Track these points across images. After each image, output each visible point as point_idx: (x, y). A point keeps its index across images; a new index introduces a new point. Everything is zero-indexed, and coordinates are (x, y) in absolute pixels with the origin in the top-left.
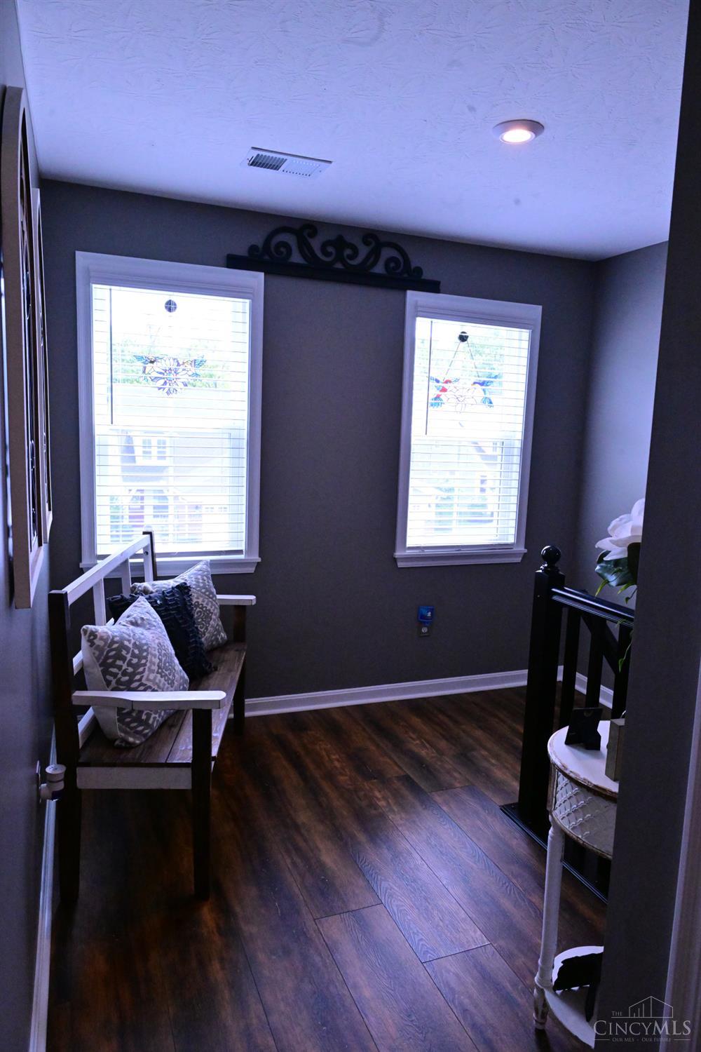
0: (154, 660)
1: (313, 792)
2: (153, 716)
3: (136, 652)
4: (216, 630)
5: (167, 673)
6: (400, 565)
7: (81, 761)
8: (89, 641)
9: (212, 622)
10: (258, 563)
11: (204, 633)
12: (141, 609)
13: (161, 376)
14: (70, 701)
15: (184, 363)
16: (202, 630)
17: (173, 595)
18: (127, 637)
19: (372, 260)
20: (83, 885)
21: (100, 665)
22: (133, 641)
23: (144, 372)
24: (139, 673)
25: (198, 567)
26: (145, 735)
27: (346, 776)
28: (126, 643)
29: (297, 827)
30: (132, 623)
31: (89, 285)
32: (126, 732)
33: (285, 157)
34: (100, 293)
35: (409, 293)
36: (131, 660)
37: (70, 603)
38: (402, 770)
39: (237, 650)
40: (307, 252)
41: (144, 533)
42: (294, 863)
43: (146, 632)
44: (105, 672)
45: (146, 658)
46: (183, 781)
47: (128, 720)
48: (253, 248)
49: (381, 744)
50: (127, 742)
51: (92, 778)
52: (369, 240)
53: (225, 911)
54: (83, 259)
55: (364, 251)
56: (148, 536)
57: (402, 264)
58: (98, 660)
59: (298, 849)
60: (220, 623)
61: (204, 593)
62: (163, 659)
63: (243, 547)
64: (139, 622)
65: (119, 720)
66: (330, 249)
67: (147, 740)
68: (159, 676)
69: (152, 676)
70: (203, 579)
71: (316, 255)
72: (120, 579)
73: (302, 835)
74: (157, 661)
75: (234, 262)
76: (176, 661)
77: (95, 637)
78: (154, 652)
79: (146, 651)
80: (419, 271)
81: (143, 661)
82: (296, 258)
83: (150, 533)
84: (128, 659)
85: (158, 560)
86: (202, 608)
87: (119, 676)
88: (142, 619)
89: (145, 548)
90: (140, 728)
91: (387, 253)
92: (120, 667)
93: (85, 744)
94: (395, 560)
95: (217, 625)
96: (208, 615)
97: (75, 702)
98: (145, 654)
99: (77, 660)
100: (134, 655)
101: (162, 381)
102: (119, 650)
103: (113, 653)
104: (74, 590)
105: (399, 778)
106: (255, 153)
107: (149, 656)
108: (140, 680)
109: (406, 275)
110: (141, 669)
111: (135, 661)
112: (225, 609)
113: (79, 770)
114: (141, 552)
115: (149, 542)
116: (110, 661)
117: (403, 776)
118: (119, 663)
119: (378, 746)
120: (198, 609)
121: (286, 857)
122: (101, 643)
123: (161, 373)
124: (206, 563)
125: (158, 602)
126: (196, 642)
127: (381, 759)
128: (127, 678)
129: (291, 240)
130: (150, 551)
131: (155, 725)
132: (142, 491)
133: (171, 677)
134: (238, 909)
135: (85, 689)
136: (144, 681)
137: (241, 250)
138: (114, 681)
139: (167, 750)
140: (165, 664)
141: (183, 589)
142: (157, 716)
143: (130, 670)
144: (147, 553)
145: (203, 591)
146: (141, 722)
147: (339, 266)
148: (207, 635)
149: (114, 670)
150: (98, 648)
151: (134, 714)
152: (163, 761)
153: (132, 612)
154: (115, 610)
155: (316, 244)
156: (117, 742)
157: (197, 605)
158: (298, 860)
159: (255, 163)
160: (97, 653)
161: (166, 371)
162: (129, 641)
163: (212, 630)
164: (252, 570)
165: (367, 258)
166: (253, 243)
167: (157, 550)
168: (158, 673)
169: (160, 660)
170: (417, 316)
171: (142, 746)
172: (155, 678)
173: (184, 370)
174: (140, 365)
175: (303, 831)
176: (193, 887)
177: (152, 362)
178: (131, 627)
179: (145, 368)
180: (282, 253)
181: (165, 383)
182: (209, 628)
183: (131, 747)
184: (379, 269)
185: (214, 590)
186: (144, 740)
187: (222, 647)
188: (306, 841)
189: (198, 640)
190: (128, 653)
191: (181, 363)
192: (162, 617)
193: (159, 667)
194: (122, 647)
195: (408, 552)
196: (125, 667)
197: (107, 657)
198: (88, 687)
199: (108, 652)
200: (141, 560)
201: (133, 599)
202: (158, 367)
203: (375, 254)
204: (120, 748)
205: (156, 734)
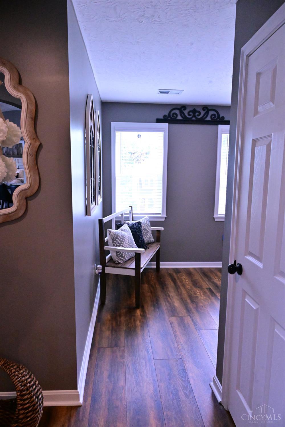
0: (127, 240)
1: (177, 288)
2: (126, 256)
3: (122, 237)
4: (150, 237)
5: (131, 245)
6: (216, 220)
7: (106, 265)
8: (109, 233)
9: (148, 234)
10: (166, 217)
11: (146, 238)
12: (125, 227)
13: (136, 158)
14: (104, 248)
15: (143, 154)
16: (145, 236)
17: (136, 225)
18: (119, 233)
19: (205, 116)
20: (107, 301)
21: (112, 240)
22: (121, 234)
23: (131, 157)
24: (123, 243)
25: (145, 217)
26: (124, 261)
27: (189, 285)
28: (119, 235)
29: (169, 296)
30: (122, 230)
31: (115, 132)
32: (118, 259)
33: (169, 90)
34: (118, 134)
35: (219, 125)
36: (120, 239)
37: (104, 222)
38: (209, 286)
39: (157, 244)
40: (183, 115)
41: (130, 207)
42: (166, 304)
43: (125, 233)
44: (113, 242)
45: (124, 239)
46: (132, 273)
47: (119, 256)
48: (165, 116)
49: (204, 279)
50: (119, 262)
51: (109, 270)
52: (205, 109)
53: (143, 311)
54: (113, 124)
55: (203, 113)
56: (131, 208)
57: (217, 115)
58: (111, 239)
59: (168, 301)
60: (152, 235)
61: (146, 225)
62: (130, 241)
63: (160, 212)
64: (124, 230)
65: (117, 256)
66: (191, 113)
67: (124, 262)
68: (128, 245)
69: (126, 245)
70: (147, 221)
71: (186, 116)
72: (121, 221)
73: (170, 298)
74: (128, 241)
75: (159, 121)
76: (134, 242)
77: (111, 232)
78: (127, 238)
79: (125, 237)
80: (223, 118)
81: (124, 240)
82: (179, 117)
83: (131, 207)
84: (119, 239)
85: (134, 215)
86: (145, 230)
87: (117, 243)
88: (125, 229)
89: (130, 211)
90: (122, 259)
91: (211, 113)
92: (117, 241)
93: (108, 262)
94: (214, 218)
95: (150, 235)
96: (147, 232)
97: (105, 249)
98: (124, 238)
99: (106, 239)
100: (121, 238)
101: (136, 160)
102: (117, 236)
103: (115, 237)
104: (106, 220)
105: (207, 288)
106: (160, 91)
107: (125, 239)
108: (122, 245)
109: (218, 120)
110: (123, 242)
111: (121, 240)
112: (153, 231)
113: (106, 268)
114: (129, 212)
115: (131, 210)
116: (114, 239)
117: (208, 288)
118: (117, 240)
119: (203, 279)
120: (144, 230)
121: (164, 302)
122: (112, 234)
123: (136, 157)
124: (148, 217)
125: (131, 226)
126: (142, 239)
127: (203, 283)
128: (119, 244)
129: (177, 112)
130: (131, 212)
131: (126, 258)
132: (144, 199)
133: (132, 246)
134: (147, 312)
135: (108, 246)
136: (123, 246)
137: (161, 117)
138: (115, 245)
139: (129, 265)
140: (130, 242)
141: (139, 223)
142: (127, 256)
143: (120, 242)
144: (130, 213)
145: (146, 224)
146: (123, 257)
147: (194, 119)
148: (147, 238)
149: (116, 242)
150: (111, 235)
151: (121, 254)
152: (128, 267)
153: (122, 228)
154: (118, 227)
155: (186, 112)
156: (116, 262)
157: (144, 229)
158: (167, 304)
159: (161, 93)
160: (111, 237)
161: (137, 156)
162: (120, 234)
163: (148, 237)
164: (164, 220)
165: (204, 115)
166: (165, 114)
167: (133, 212)
168: (128, 244)
169: (129, 241)
170: (222, 133)
171: (122, 264)
172: (127, 245)
173: (143, 156)
174: (130, 155)
175: (171, 297)
176: (135, 305)
177: (133, 154)
178: (121, 231)
179: (131, 156)
180: (174, 116)
181: (137, 160)
182: (148, 236)
183: (119, 263)
184: (209, 118)
185: (150, 225)
186: (123, 262)
187: (152, 243)
188: (171, 299)
189: (142, 238)
190: (119, 237)
191: (142, 154)
192: (131, 230)
193: (128, 243)
194: (118, 235)
195: (219, 216)
196: (118, 241)
197: (114, 238)
198: (109, 245)
199: (114, 237)
200: (129, 215)
201: (123, 224)
202: (135, 155)
203: (207, 113)
204: (117, 264)
205: (126, 261)
